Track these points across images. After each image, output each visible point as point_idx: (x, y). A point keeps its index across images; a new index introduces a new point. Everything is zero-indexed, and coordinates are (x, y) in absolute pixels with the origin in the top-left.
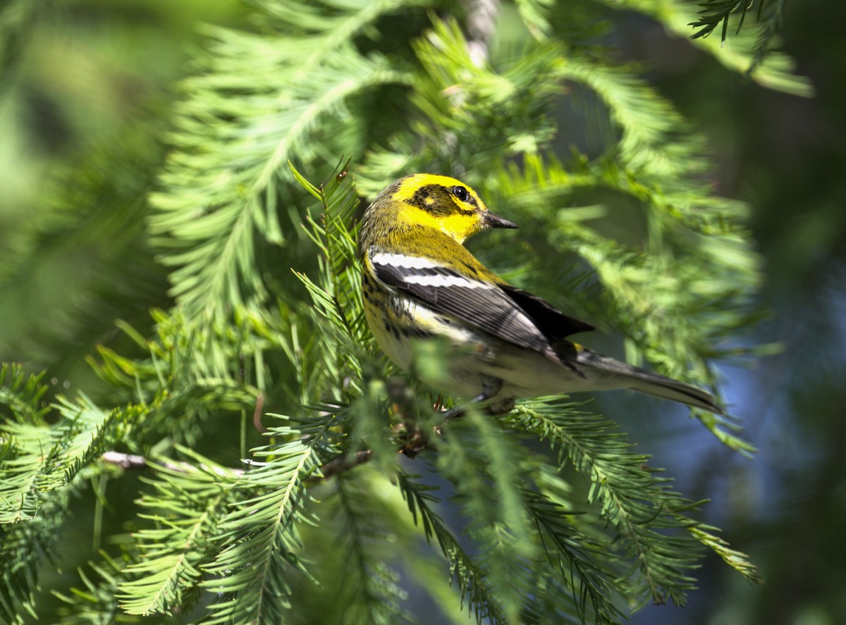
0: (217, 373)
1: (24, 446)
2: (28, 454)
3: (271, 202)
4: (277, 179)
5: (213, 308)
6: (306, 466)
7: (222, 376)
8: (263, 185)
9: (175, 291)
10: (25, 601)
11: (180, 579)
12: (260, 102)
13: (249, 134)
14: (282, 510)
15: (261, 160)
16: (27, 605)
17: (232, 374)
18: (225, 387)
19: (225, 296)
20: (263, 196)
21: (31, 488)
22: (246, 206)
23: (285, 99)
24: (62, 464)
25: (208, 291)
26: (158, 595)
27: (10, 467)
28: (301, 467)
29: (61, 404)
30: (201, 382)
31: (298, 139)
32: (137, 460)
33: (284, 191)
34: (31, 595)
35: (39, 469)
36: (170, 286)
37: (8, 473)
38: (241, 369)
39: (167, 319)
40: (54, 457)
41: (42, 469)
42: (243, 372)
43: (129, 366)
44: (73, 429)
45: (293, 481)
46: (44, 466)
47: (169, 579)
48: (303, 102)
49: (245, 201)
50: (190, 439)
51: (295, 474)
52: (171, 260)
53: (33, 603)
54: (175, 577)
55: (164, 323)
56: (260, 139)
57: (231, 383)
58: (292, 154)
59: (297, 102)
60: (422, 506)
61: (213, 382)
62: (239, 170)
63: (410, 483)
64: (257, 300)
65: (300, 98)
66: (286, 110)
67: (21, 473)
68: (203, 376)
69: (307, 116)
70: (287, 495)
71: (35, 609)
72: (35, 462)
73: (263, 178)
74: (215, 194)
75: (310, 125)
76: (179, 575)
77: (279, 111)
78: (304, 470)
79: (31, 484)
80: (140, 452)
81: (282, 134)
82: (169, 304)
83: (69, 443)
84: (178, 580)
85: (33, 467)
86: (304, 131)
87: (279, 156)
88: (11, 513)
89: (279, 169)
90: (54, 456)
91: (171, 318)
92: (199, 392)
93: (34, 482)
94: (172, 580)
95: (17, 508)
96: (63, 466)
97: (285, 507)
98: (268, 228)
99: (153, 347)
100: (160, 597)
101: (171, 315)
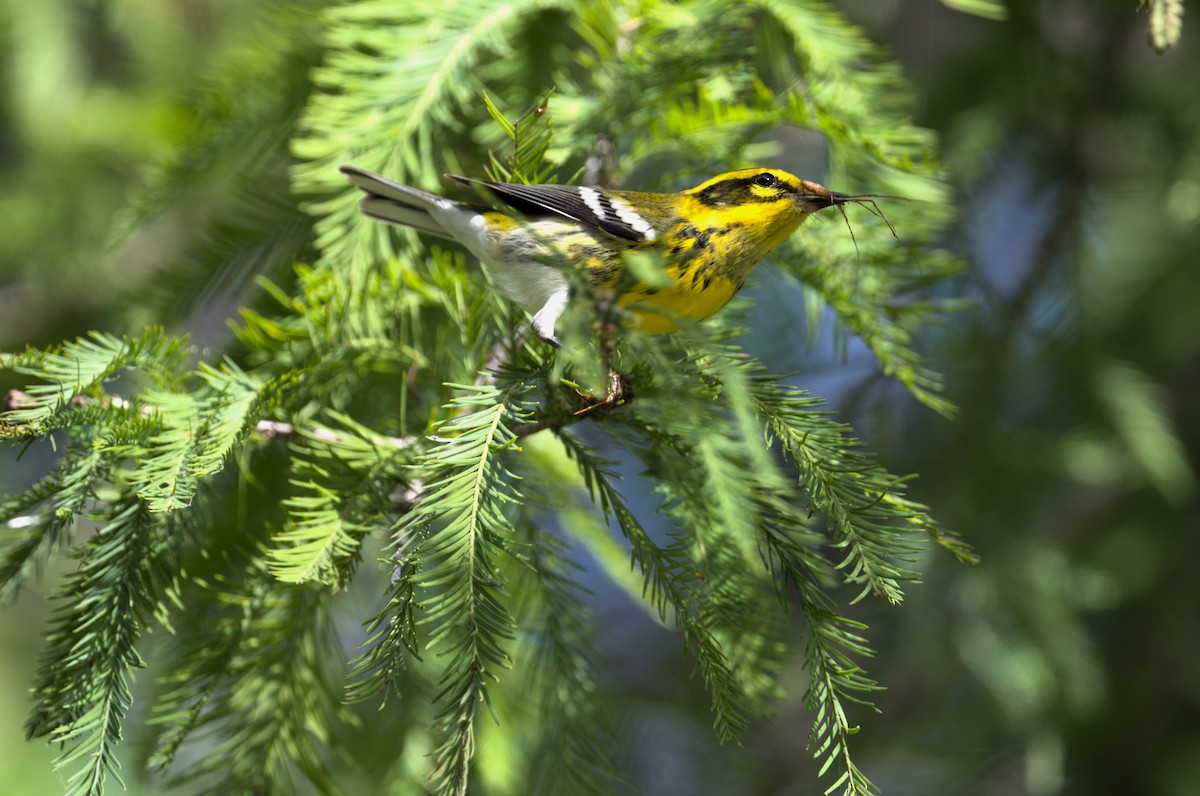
0: (371, 332)
1: (168, 420)
2: (171, 429)
3: (425, 145)
4: (430, 118)
5: (360, 262)
6: (494, 438)
7: (376, 336)
8: (415, 126)
9: (320, 243)
10: (167, 586)
11: (337, 549)
12: (408, 33)
13: (398, 68)
14: (477, 489)
15: (410, 98)
16: (170, 593)
17: (387, 333)
18: (380, 348)
19: (374, 247)
20: (415, 138)
21: (181, 469)
22: (396, 149)
23: (434, 28)
24: (212, 443)
25: (356, 242)
26: (312, 564)
27: (154, 445)
28: (490, 441)
29: (206, 371)
30: (355, 343)
31: (453, 73)
32: (284, 428)
33: (438, 131)
34: (175, 581)
35: (188, 447)
36: (317, 237)
37: (150, 453)
38: (398, 327)
39: (311, 272)
40: (204, 434)
41: (192, 448)
42: (399, 332)
43: (272, 327)
44: (220, 400)
45: (484, 457)
46: (193, 444)
47: (324, 549)
48: (455, 32)
49: (395, 143)
50: (337, 402)
51: (485, 449)
52: (316, 209)
53: (178, 591)
54: (330, 547)
55: (308, 276)
56: (411, 73)
57: (386, 343)
58: (446, 92)
59: (448, 32)
60: (601, 481)
61: (368, 342)
62: (387, 108)
63: (588, 456)
64: (409, 252)
65: (451, 27)
66: (436, 41)
67: (169, 451)
68: (357, 337)
69: (461, 48)
70: (480, 472)
71: (180, 598)
72: (181, 437)
73: (415, 118)
74: (363, 135)
75: (465, 57)
76: (334, 545)
77: (429, 42)
78: (494, 443)
79: (180, 465)
80: (288, 420)
81: (435, 67)
82: (313, 256)
83: (218, 416)
84: (334, 550)
85: (181, 445)
86: (459, 65)
87: (431, 93)
88: (162, 499)
89: (432, 106)
90: (204, 432)
91: (315, 272)
92: (353, 354)
93: (184, 462)
94: (327, 550)
95: (169, 494)
96: (214, 445)
97: (480, 486)
98: (421, 175)
99: (298, 304)
100: (314, 567)
101: (314, 268)
